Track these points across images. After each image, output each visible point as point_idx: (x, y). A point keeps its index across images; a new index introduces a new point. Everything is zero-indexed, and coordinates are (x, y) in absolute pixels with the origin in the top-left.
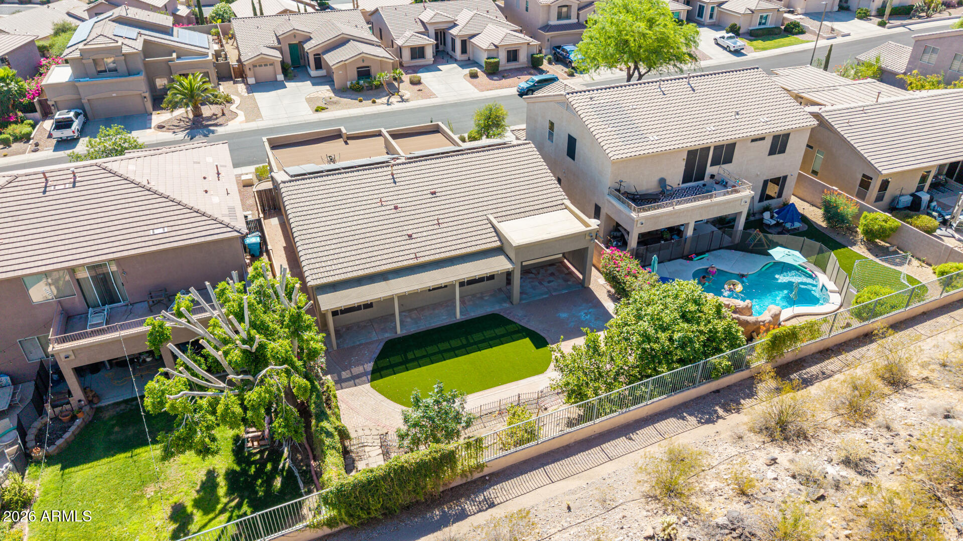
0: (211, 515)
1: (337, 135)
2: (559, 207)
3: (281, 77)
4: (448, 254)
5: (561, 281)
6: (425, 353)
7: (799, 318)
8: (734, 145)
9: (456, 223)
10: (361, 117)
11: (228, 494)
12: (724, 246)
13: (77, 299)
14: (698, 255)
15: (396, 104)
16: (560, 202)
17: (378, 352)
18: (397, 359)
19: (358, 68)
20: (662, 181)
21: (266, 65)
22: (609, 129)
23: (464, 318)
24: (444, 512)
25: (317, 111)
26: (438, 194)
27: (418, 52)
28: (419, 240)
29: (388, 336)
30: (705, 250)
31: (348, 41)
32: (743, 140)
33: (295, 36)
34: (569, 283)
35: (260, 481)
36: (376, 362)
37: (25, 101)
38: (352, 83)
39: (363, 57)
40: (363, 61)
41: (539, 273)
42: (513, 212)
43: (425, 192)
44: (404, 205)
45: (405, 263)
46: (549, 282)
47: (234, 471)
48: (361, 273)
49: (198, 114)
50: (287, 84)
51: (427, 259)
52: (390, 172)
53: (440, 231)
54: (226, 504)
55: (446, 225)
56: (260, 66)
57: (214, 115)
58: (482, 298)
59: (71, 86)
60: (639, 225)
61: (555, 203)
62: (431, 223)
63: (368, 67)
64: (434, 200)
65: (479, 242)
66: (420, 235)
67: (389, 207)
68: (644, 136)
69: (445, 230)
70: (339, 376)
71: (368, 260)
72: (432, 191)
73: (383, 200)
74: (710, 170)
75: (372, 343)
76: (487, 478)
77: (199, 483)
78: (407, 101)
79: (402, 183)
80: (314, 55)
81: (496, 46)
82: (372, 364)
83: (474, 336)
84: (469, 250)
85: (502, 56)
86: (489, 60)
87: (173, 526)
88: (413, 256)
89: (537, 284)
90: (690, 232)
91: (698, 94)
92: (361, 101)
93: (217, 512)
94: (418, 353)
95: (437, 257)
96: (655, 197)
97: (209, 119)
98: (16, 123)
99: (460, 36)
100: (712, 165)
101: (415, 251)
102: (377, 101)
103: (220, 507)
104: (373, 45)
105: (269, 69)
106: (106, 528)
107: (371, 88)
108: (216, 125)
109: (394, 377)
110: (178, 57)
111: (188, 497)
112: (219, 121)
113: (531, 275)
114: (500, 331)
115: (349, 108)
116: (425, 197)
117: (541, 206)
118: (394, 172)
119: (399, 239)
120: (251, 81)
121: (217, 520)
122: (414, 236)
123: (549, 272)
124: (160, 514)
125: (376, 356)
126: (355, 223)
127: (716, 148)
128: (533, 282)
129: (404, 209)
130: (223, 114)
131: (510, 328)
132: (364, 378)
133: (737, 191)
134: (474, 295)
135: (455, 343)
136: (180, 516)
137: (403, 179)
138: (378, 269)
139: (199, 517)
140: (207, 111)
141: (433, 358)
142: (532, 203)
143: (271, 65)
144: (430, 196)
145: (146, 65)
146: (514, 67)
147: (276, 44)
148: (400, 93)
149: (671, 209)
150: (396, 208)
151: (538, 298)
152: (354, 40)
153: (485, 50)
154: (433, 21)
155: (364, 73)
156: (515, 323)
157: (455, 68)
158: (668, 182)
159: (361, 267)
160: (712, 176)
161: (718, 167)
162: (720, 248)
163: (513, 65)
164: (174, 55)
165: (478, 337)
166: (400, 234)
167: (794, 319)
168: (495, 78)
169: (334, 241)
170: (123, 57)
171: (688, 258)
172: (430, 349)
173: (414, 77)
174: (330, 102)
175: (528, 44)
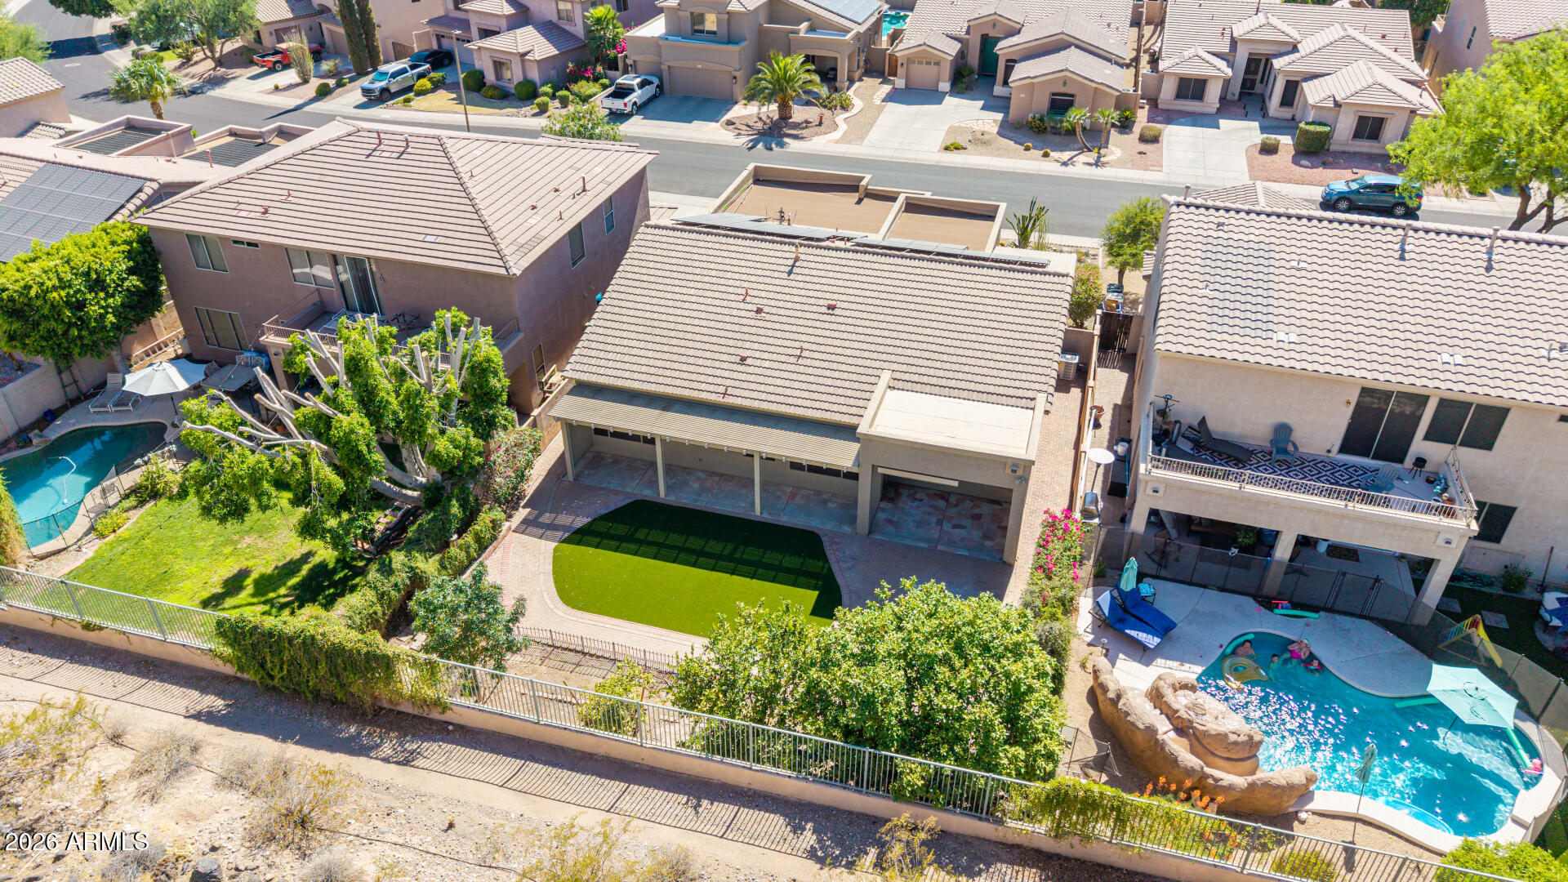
0: (255, 600)
1: (849, 186)
2: (1024, 402)
3: (945, 86)
4: (774, 408)
5: (976, 534)
6: (661, 540)
7: (1359, 826)
8: (1503, 413)
9: (825, 365)
10: (1002, 173)
11: (294, 588)
12: (1373, 614)
13: (335, 295)
14: (1295, 606)
15: (1081, 166)
16: (1030, 394)
17: (613, 508)
18: (621, 529)
19: (1054, 94)
20: (1283, 432)
21: (928, 63)
22: (1207, 292)
23: (767, 517)
24: (359, 734)
25: (946, 149)
26: (837, 311)
27: (1191, 88)
28: (751, 370)
29: (647, 494)
30: (1322, 605)
31: (1069, 47)
32: (1536, 410)
33: (994, 25)
34: (989, 543)
35: (332, 591)
36: (594, 521)
37: (612, 53)
38: (1034, 118)
39: (1065, 76)
40: (1065, 84)
41: (957, 505)
42: (934, 381)
43: (821, 302)
44: (774, 310)
45: (704, 396)
46: (955, 527)
47: (327, 565)
48: (636, 386)
49: (785, 115)
50: (948, 99)
51: (738, 402)
52: (793, 256)
53: (793, 368)
54: (279, 596)
55: (808, 362)
56: (921, 63)
57: (807, 122)
58: (825, 502)
59: (654, 43)
60: (1149, 492)
61: (1020, 393)
62: (790, 351)
63: (1072, 96)
64: (825, 317)
65: (835, 408)
66: (758, 363)
67: (750, 307)
68: (1270, 326)
69: (802, 369)
70: (538, 516)
71: (660, 372)
72: (833, 303)
73: (750, 292)
74: (1419, 446)
75: (617, 493)
76: (451, 728)
77: (288, 559)
78: (1104, 165)
79: (800, 278)
80: (1008, 61)
81: (1337, 105)
82: (586, 520)
83: (750, 549)
84: (810, 414)
85: (1345, 126)
86: (1311, 128)
87: (219, 590)
88: (721, 389)
89: (934, 519)
90: (1283, 551)
91: (1494, 280)
92: (1028, 149)
93: (263, 599)
94: (656, 536)
95: (756, 405)
96: (1240, 457)
97: (797, 126)
98: (588, 80)
99: (1287, 73)
100: (1427, 437)
101: (728, 382)
102: (1052, 154)
103: (272, 595)
104: (1109, 60)
105: (933, 69)
106: (177, 556)
107: (1056, 131)
108: (796, 137)
109: (591, 550)
110: (812, 29)
111: (263, 565)
112: (805, 132)
113: (942, 504)
114: (790, 561)
115: (999, 156)
116: (815, 309)
117: (991, 389)
118: (802, 257)
119: (725, 357)
120: (900, 83)
121: (254, 607)
122: (749, 361)
123: (977, 511)
124: (228, 569)
125: (603, 512)
126: (687, 313)
127: (1443, 403)
128: (930, 514)
129: (768, 317)
130: (820, 124)
131: (814, 565)
132: (559, 534)
133: (1450, 513)
134: (818, 493)
135: (714, 546)
136: (234, 585)
137: (806, 271)
138: (661, 389)
139: (244, 596)
140: (799, 113)
141: (663, 551)
142: (979, 379)
143: (937, 64)
144: (824, 310)
145: (762, 33)
146: (1365, 150)
147: (962, 34)
148: (1103, 151)
149: (1235, 486)
150: (759, 311)
151: (908, 542)
152: (1077, 47)
153: (1313, 106)
154: (1249, 37)
155: (1061, 104)
156: (826, 560)
157: (1250, 129)
158: (1296, 436)
159: (643, 377)
160: (1420, 462)
161: (1447, 447)
162: (1361, 616)
163: (1365, 146)
164: (804, 26)
165: (752, 553)
166: (732, 350)
167: (1350, 825)
168: (1304, 162)
169: (641, 329)
170: (726, 17)
171: (1268, 603)
172: (695, 543)
173: (1151, 129)
174: (980, 141)
175: (1413, 112)
